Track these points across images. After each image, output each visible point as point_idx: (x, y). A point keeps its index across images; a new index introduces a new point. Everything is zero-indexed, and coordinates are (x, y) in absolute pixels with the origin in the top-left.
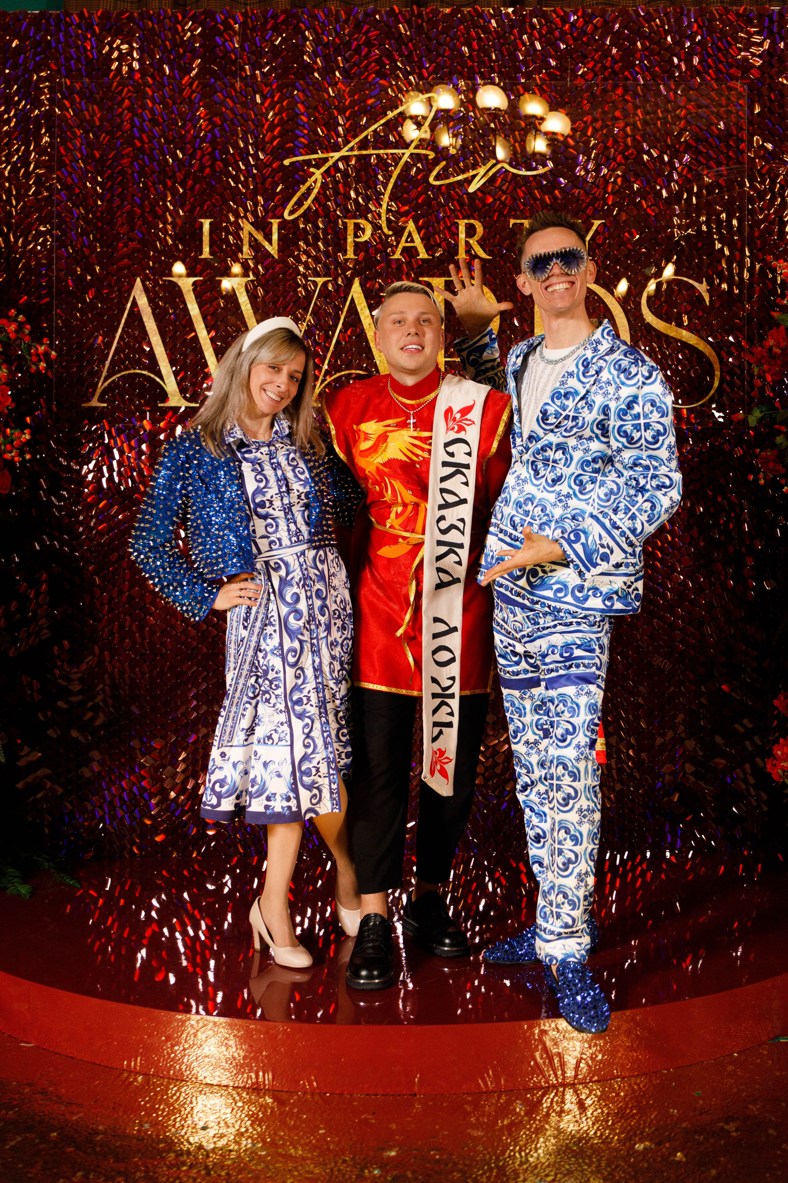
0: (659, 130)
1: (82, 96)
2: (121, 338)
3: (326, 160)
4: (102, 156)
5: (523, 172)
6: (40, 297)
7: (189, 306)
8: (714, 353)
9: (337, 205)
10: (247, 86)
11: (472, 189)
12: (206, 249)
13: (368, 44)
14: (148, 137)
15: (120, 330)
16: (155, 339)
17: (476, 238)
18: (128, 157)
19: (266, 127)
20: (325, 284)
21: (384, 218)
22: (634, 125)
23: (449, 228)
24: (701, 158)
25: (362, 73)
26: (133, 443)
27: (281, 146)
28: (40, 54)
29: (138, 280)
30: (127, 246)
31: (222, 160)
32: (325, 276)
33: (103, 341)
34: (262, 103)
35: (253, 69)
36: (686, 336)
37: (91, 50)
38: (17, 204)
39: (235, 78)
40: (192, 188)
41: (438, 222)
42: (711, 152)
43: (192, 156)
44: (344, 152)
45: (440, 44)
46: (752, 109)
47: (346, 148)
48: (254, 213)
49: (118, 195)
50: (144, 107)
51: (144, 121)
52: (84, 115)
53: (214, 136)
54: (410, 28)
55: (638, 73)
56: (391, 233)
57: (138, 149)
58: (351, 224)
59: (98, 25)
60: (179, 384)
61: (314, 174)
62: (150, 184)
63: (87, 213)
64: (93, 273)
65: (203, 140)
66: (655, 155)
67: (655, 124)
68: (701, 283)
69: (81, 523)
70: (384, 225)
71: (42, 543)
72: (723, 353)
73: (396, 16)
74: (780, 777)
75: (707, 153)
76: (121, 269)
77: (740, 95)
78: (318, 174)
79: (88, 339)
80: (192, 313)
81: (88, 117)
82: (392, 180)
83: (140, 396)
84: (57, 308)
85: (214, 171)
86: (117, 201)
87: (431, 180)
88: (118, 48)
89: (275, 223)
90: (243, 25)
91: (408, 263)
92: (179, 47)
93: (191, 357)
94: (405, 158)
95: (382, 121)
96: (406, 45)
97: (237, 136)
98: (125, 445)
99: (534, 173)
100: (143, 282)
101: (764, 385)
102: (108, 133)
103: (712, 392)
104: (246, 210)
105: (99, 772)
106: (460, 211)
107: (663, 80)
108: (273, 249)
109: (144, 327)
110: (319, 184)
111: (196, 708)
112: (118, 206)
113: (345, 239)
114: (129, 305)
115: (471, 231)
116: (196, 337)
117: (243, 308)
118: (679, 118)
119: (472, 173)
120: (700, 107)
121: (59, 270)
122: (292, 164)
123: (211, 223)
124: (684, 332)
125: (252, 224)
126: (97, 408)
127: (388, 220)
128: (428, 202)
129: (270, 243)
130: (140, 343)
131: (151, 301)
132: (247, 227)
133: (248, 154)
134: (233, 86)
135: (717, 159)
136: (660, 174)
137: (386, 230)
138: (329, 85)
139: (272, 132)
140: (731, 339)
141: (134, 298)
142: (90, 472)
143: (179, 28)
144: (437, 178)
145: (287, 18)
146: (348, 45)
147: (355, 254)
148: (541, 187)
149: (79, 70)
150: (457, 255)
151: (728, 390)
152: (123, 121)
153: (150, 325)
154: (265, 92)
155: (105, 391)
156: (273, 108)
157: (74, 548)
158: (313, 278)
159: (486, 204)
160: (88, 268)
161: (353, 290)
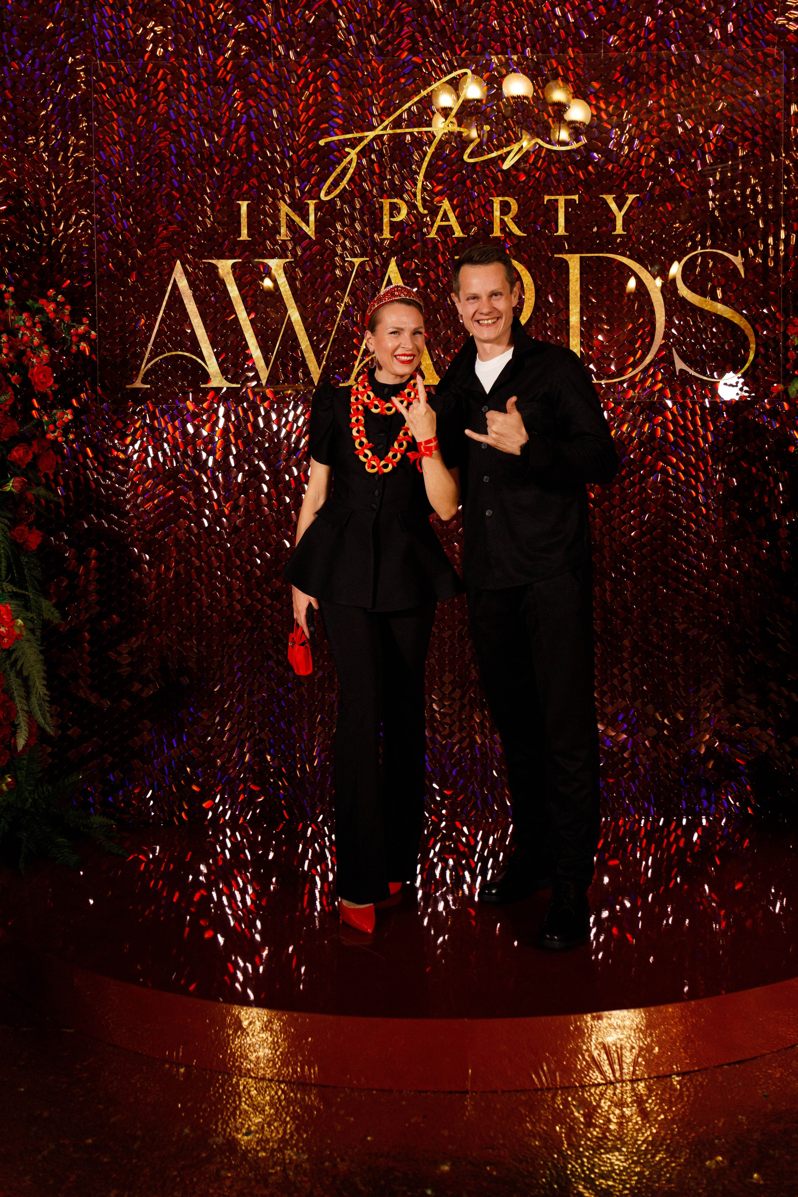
0: (693, 100)
1: (117, 78)
2: (163, 320)
3: (362, 139)
4: (139, 138)
5: (557, 148)
6: (82, 281)
7: (229, 288)
8: (749, 326)
9: (373, 185)
10: (281, 65)
11: (506, 166)
12: (244, 231)
13: (400, 20)
14: (184, 119)
15: (161, 312)
16: (196, 321)
17: (511, 215)
18: (165, 140)
19: (301, 107)
20: (362, 264)
21: (419, 197)
22: (668, 96)
23: (484, 207)
24: (736, 128)
25: (395, 51)
26: (177, 423)
27: (316, 126)
28: (75, 36)
29: (178, 262)
30: (166, 229)
31: (258, 141)
32: (362, 256)
33: (145, 323)
34: (297, 83)
35: (286, 49)
36: (721, 309)
37: (125, 32)
38: (57, 189)
39: (269, 58)
40: (228, 170)
41: (473, 201)
42: (746, 122)
43: (229, 138)
44: (378, 132)
46: (788, 77)
47: (381, 127)
49: (157, 178)
50: (179, 89)
51: (180, 103)
52: (120, 97)
53: (249, 117)
54: (442, 2)
55: (671, 43)
56: (426, 212)
57: (174, 131)
58: (386, 203)
59: (131, 5)
60: (220, 365)
61: (349, 153)
64: (134, 256)
65: (239, 122)
66: (690, 127)
67: (689, 94)
68: (737, 255)
69: (128, 501)
70: (419, 204)
71: (90, 522)
72: (757, 326)
75: (742, 123)
76: (161, 252)
77: (777, 62)
78: (353, 154)
79: (130, 322)
80: (231, 295)
81: (124, 99)
82: (427, 159)
83: (184, 378)
84: (99, 291)
85: (250, 153)
86: (155, 184)
87: (465, 157)
88: (152, 30)
89: (312, 204)
90: (275, 3)
91: (444, 242)
92: (212, 26)
93: (232, 339)
94: (439, 136)
95: (416, 99)
96: (439, 20)
97: (273, 117)
98: (169, 426)
99: (569, 148)
100: (183, 265)
102: (145, 115)
103: (747, 365)
104: (283, 193)
105: (149, 742)
106: (494, 189)
107: (697, 49)
108: (310, 230)
109: (186, 309)
110: (354, 164)
112: (156, 190)
113: (382, 219)
114: (170, 288)
115: (505, 208)
116: (236, 319)
117: (282, 289)
118: (714, 88)
119: (505, 150)
120: (735, 76)
121: (100, 253)
122: (326, 144)
123: (248, 205)
124: (719, 306)
125: (289, 205)
126: (140, 389)
127: (423, 199)
128: (462, 181)
129: (308, 224)
130: (182, 326)
131: (192, 284)
132: (284, 209)
133: (284, 135)
134: (267, 66)
135: (753, 128)
136: (694, 144)
137: (421, 209)
138: (363, 63)
139: (307, 112)
140: (765, 311)
141: (175, 281)
142: (135, 452)
143: (213, 8)
144: (471, 156)
146: (380, 21)
147: (391, 234)
148: (574, 163)
149: (114, 52)
150: (492, 232)
151: (763, 363)
152: (159, 104)
153: (191, 307)
154: (299, 72)
155: (148, 373)
156: (307, 88)
157: (121, 526)
158: (350, 259)
159: (520, 182)
160: (129, 253)
161: (389, 269)
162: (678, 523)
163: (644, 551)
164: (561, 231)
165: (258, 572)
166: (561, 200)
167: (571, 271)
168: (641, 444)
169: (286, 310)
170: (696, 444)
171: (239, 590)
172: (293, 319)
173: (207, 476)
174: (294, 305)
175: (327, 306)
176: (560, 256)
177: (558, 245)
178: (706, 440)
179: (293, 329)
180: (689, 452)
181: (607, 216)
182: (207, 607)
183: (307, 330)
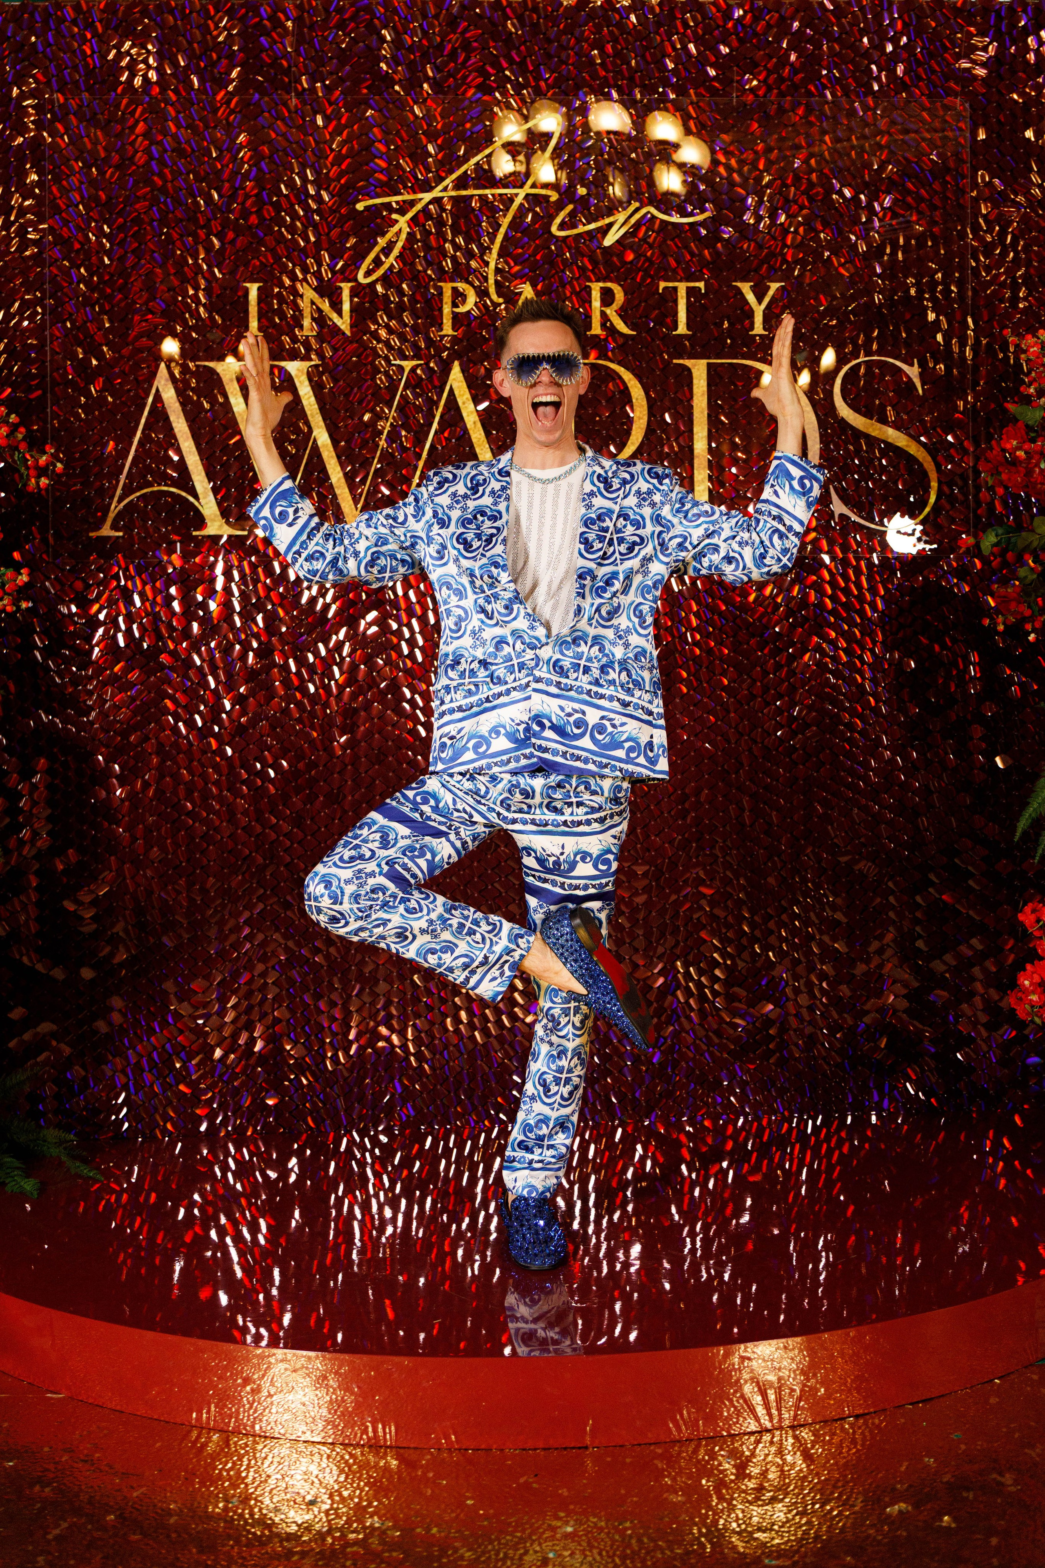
0: (853, 162)
1: (80, 117)
2: (141, 443)
3: (412, 203)
4: (110, 199)
5: (676, 219)
6: (29, 390)
7: (232, 400)
8: (929, 458)
9: (429, 264)
10: (304, 103)
11: (608, 241)
12: (254, 324)
13: (466, 46)
14: (172, 172)
15: (139, 434)
16: (187, 444)
17: (616, 306)
18: (145, 200)
19: (330, 159)
20: (413, 370)
21: (491, 281)
22: (822, 155)
23: (578, 294)
24: (910, 199)
25: (458, 87)
26: (158, 584)
27: (351, 184)
28: (24, 60)
29: (163, 365)
30: (146, 320)
31: (272, 204)
32: (412, 358)
33: (116, 449)
34: (325, 127)
35: (312, 81)
36: (892, 435)
37: (91, 56)
39: (289, 93)
40: (233, 242)
41: (564, 286)
42: (921, 191)
43: (232, 198)
44: (436, 193)
45: (563, 48)
46: (975, 134)
47: (440, 187)
48: (318, 275)
49: (133, 252)
50: (165, 132)
51: (165, 151)
52: (84, 143)
53: (260, 170)
54: (523, 25)
55: (825, 87)
56: (501, 300)
57: (158, 189)
58: (447, 288)
59: (100, 21)
60: (219, 504)
61: (397, 221)
62: (176, 236)
63: (91, 276)
64: (100, 357)
65: (246, 176)
66: (849, 195)
67: (849, 155)
68: (912, 365)
69: (90, 693)
70: (492, 290)
71: (37, 721)
72: (940, 458)
73: (503, 9)
74: (1028, 1014)
75: (917, 193)
76: (138, 351)
77: (959, 117)
78: (402, 222)
79: (95, 445)
80: (235, 409)
81: (89, 146)
82: (502, 231)
83: (168, 522)
84: (52, 404)
85: (262, 219)
86: (131, 260)
87: (554, 229)
88: (128, 53)
89: (346, 288)
90: (297, 21)
92: (211, 50)
93: (236, 469)
94: (518, 201)
95: (488, 151)
96: (518, 49)
97: (293, 172)
98: (148, 588)
99: (691, 220)
100: (168, 368)
101: (993, 500)
102: (117, 167)
103: (927, 510)
104: (305, 270)
105: (121, 1025)
106: (592, 271)
107: (858, 96)
108: (343, 323)
109: (172, 429)
110: (403, 236)
111: (250, 938)
112: (133, 268)
113: (441, 310)
114: (150, 399)
115: (607, 297)
117: (305, 402)
118: (879, 146)
119: (607, 221)
120: (907, 131)
121: (54, 353)
122: (367, 208)
123: (259, 289)
124: (891, 431)
125: (315, 289)
126: (109, 537)
127: (496, 281)
128: (551, 260)
129: (340, 313)
130: (166, 451)
131: (180, 393)
133: (308, 195)
134: (285, 104)
135: (930, 201)
136: (856, 220)
137: (494, 297)
138: (416, 102)
139: (339, 165)
140: (950, 438)
141: (157, 390)
143: (212, 26)
144: (562, 226)
145: (358, 11)
146: (440, 47)
147: (454, 329)
148: (698, 238)
149: (76, 83)
150: (590, 329)
151: (948, 507)
152: (137, 152)
153: (180, 426)
154: (329, 111)
155: (119, 516)
156: (340, 134)
157: (80, 727)
158: (398, 362)
159: (626, 263)
160: (93, 350)
161: (452, 377)
162: (836, 719)
163: (794, 756)
164: (682, 329)
165: (272, 790)
166: (682, 288)
167: (695, 381)
168: (790, 612)
169: (310, 430)
170: (862, 613)
171: (245, 813)
172: (319, 443)
173: (200, 656)
174: (322, 423)
175: (366, 425)
176: (681, 361)
177: (679, 347)
178: (874, 608)
179: (320, 456)
180: (852, 623)
181: (742, 309)
182: (202, 838)
183: (339, 457)
